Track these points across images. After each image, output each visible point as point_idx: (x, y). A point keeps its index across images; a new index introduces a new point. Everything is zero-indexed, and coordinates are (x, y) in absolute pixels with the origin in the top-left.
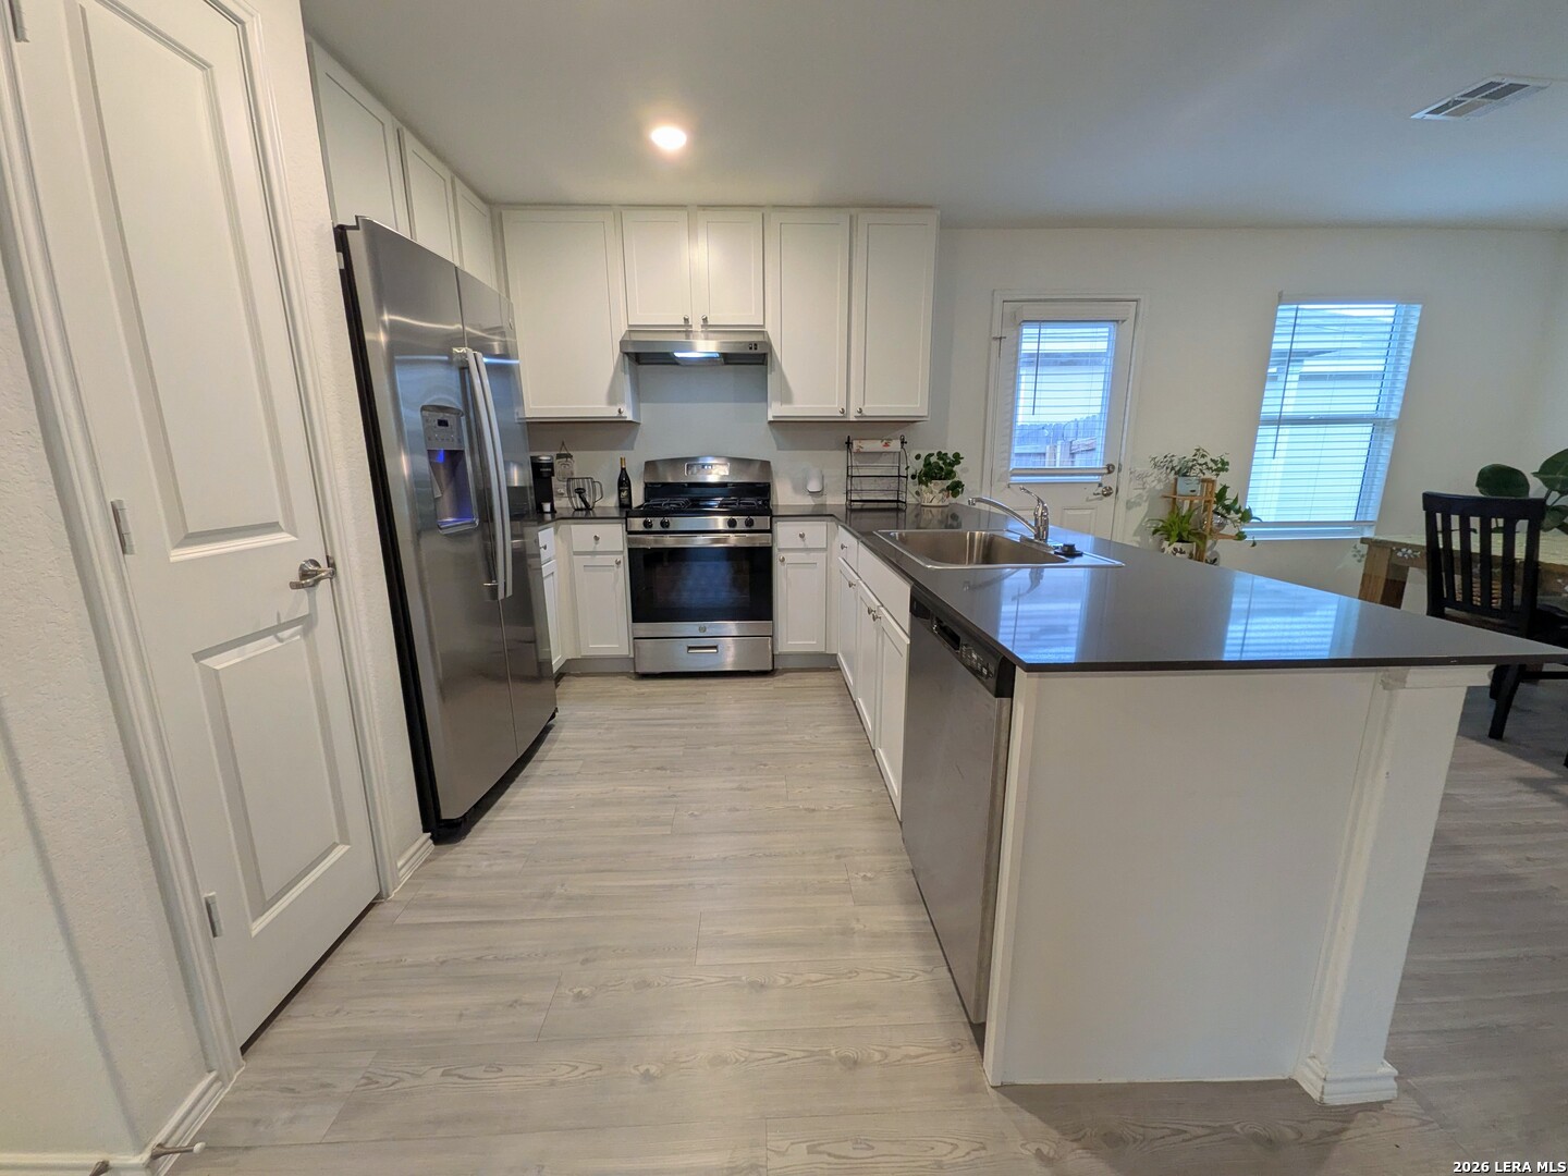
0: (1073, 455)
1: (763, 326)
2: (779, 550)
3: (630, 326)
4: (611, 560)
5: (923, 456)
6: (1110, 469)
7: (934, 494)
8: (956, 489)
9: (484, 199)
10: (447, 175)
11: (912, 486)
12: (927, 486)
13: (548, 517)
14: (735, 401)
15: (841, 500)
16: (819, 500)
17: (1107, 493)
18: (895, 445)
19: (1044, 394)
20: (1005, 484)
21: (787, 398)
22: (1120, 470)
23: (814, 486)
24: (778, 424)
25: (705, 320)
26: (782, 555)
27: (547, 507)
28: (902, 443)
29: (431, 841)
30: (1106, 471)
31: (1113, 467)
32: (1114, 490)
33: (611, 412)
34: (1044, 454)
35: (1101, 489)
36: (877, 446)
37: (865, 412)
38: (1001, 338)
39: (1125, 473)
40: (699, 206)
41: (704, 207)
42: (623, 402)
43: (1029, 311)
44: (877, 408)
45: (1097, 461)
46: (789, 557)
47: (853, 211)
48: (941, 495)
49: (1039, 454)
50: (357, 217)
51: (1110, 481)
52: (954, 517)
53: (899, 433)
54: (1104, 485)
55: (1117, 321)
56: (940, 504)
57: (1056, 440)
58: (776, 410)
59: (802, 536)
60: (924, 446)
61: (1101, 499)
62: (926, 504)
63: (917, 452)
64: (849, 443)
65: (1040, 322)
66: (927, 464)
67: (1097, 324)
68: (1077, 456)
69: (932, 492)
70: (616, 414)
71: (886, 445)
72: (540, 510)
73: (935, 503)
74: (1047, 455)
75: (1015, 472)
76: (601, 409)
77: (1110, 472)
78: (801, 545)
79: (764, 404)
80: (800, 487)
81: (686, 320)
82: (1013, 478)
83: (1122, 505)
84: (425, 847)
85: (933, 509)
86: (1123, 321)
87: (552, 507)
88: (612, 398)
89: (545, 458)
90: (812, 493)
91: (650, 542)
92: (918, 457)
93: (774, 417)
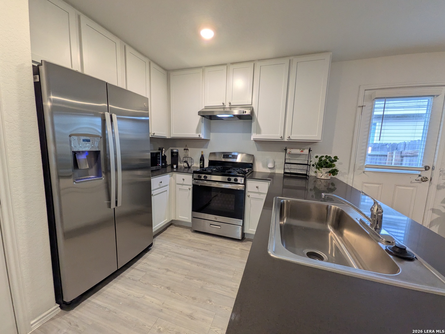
0: (402, 157)
1: (252, 105)
2: (248, 191)
3: (205, 107)
4: (187, 187)
5: (319, 157)
6: (427, 168)
7: (323, 174)
8: (334, 172)
9: (164, 69)
10: (147, 61)
11: (314, 169)
12: (319, 170)
13: (175, 170)
14: (243, 132)
15: (282, 172)
16: (272, 171)
17: (424, 180)
18: (306, 151)
19: (386, 131)
20: (362, 171)
21: (259, 131)
22: (433, 169)
23: (270, 165)
24: (257, 141)
25: (230, 103)
26: (249, 194)
27: (175, 166)
28: (310, 151)
29: (59, 308)
30: (424, 169)
31: (429, 168)
32: (429, 179)
33: (196, 136)
34: (386, 156)
35: (420, 178)
36: (298, 151)
37: (292, 138)
38: (362, 106)
39: (436, 171)
40: (231, 63)
41: (232, 64)
42: (201, 132)
43: (379, 93)
44: (297, 136)
45: (419, 163)
46: (252, 195)
47: (291, 58)
48: (326, 174)
49: (384, 155)
50: (42, 61)
51: (427, 174)
52: (333, 184)
53: (309, 147)
54: (422, 176)
55: (433, 96)
56: (326, 178)
57: (393, 150)
58: (254, 136)
59: (257, 187)
60: (320, 152)
61: (420, 183)
62: (319, 177)
63: (316, 155)
64: (286, 150)
65: (385, 98)
66: (320, 160)
67: (420, 98)
68: (405, 159)
69: (322, 173)
70: (198, 137)
71: (302, 151)
72: (172, 167)
73: (323, 177)
74: (388, 156)
75: (367, 166)
76: (194, 135)
77: (426, 170)
78: (256, 190)
79: (250, 134)
80: (265, 166)
81: (223, 104)
82: (366, 169)
83: (434, 187)
84: (56, 310)
85: (322, 180)
86: (438, 96)
87: (177, 167)
88: (198, 131)
89: (175, 151)
90: (270, 168)
91: (201, 183)
92: (317, 157)
93: (253, 139)
